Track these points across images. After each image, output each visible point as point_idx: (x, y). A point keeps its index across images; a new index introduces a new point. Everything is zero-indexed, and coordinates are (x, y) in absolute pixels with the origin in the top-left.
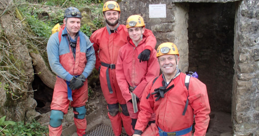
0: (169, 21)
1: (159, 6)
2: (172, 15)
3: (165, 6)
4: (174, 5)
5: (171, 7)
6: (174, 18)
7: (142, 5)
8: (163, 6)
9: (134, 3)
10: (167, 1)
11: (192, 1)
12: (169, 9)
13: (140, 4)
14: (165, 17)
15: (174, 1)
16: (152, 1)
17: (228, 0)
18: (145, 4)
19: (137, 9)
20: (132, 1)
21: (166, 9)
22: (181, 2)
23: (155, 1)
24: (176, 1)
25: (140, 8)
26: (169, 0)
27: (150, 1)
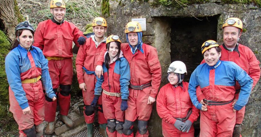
0: (149, 34)
1: (140, 20)
2: (152, 29)
3: (145, 20)
4: (153, 19)
5: (151, 20)
6: (154, 32)
7: (126, 19)
8: (143, 20)
9: (120, 18)
10: (147, 15)
11: (170, 15)
12: (149, 22)
13: (125, 18)
14: (146, 30)
15: (153, 16)
16: (134, 15)
17: (205, 15)
18: (128, 18)
19: (122, 23)
20: (118, 16)
21: (146, 23)
22: (159, 16)
23: (137, 15)
24: (155, 15)
25: (124, 22)
26: (148, 15)
27: (133, 15)
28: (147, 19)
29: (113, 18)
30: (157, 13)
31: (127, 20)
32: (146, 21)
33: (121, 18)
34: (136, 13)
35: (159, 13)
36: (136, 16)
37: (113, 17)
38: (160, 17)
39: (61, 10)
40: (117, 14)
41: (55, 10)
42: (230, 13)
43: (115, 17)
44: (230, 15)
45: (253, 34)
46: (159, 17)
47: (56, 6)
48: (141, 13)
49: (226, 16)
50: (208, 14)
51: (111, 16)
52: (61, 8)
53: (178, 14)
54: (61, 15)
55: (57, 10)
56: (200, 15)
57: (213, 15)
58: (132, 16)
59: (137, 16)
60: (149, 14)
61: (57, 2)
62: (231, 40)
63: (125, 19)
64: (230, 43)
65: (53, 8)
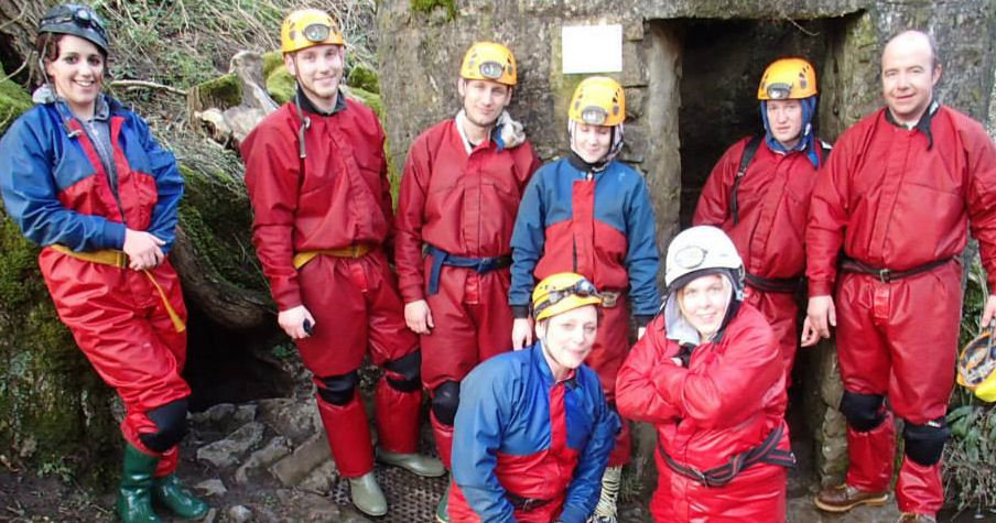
0: (633, 84)
2: (642, 64)
3: (618, 30)
4: (649, 27)
5: (640, 34)
6: (648, 74)
7: (539, 28)
9: (508, 24)
10: (627, 15)
11: (708, 12)
12: (633, 41)
13: (532, 26)
14: (620, 70)
15: (652, 16)
16: (575, 14)
17: (822, 12)
18: (547, 24)
19: (519, 45)
20: (499, 17)
21: (623, 43)
22: (672, 16)
23: (585, 13)
24: (659, 14)
25: (529, 41)
26: (633, 12)
27: (567, 14)
28: (626, 29)
29: (474, 27)
30: (664, 6)
31: (542, 31)
32: (624, 36)
33: (515, 27)
34: (584, 7)
35: (671, 7)
36: (580, 19)
37: (474, 22)
38: (674, 19)
39: (329, 54)
40: (497, 12)
41: (305, 58)
42: (893, 5)
43: (486, 24)
44: (892, 12)
45: (952, 76)
46: (671, 19)
47: (305, 43)
48: (605, 6)
49: (883, 16)
50: (828, 8)
51: (465, 17)
52: (327, 48)
53: (736, 8)
54: (331, 73)
55: (312, 56)
56: (805, 11)
57: (844, 12)
58: (563, 17)
59: (586, 19)
60: (636, 9)
61: (308, 24)
62: (909, 92)
63: (534, 29)
64: (903, 104)
65: (296, 51)
